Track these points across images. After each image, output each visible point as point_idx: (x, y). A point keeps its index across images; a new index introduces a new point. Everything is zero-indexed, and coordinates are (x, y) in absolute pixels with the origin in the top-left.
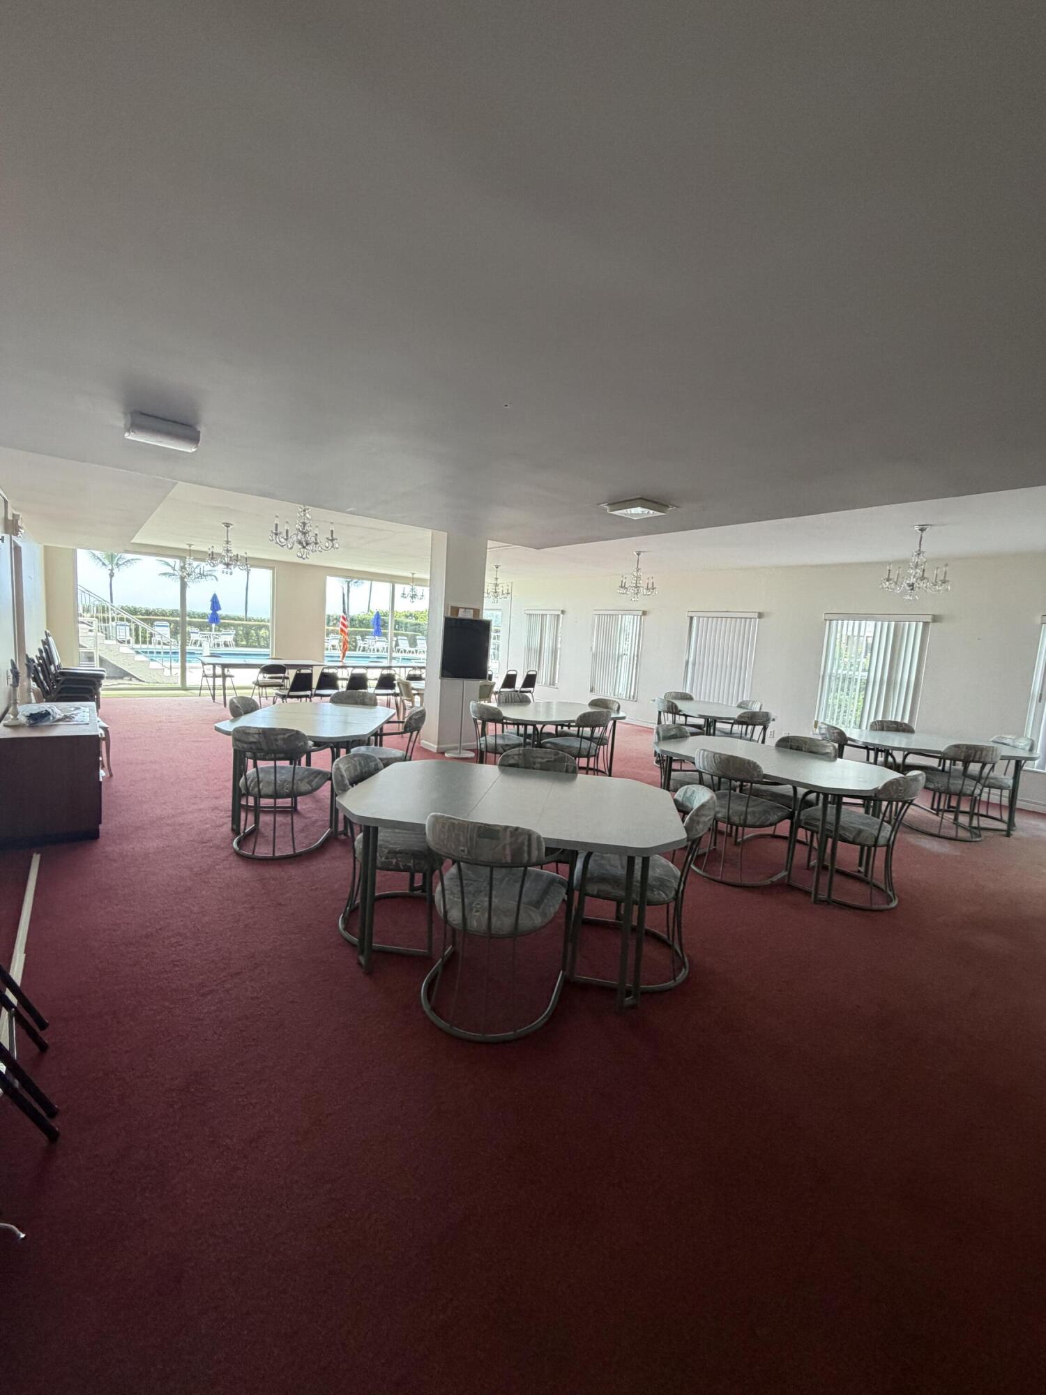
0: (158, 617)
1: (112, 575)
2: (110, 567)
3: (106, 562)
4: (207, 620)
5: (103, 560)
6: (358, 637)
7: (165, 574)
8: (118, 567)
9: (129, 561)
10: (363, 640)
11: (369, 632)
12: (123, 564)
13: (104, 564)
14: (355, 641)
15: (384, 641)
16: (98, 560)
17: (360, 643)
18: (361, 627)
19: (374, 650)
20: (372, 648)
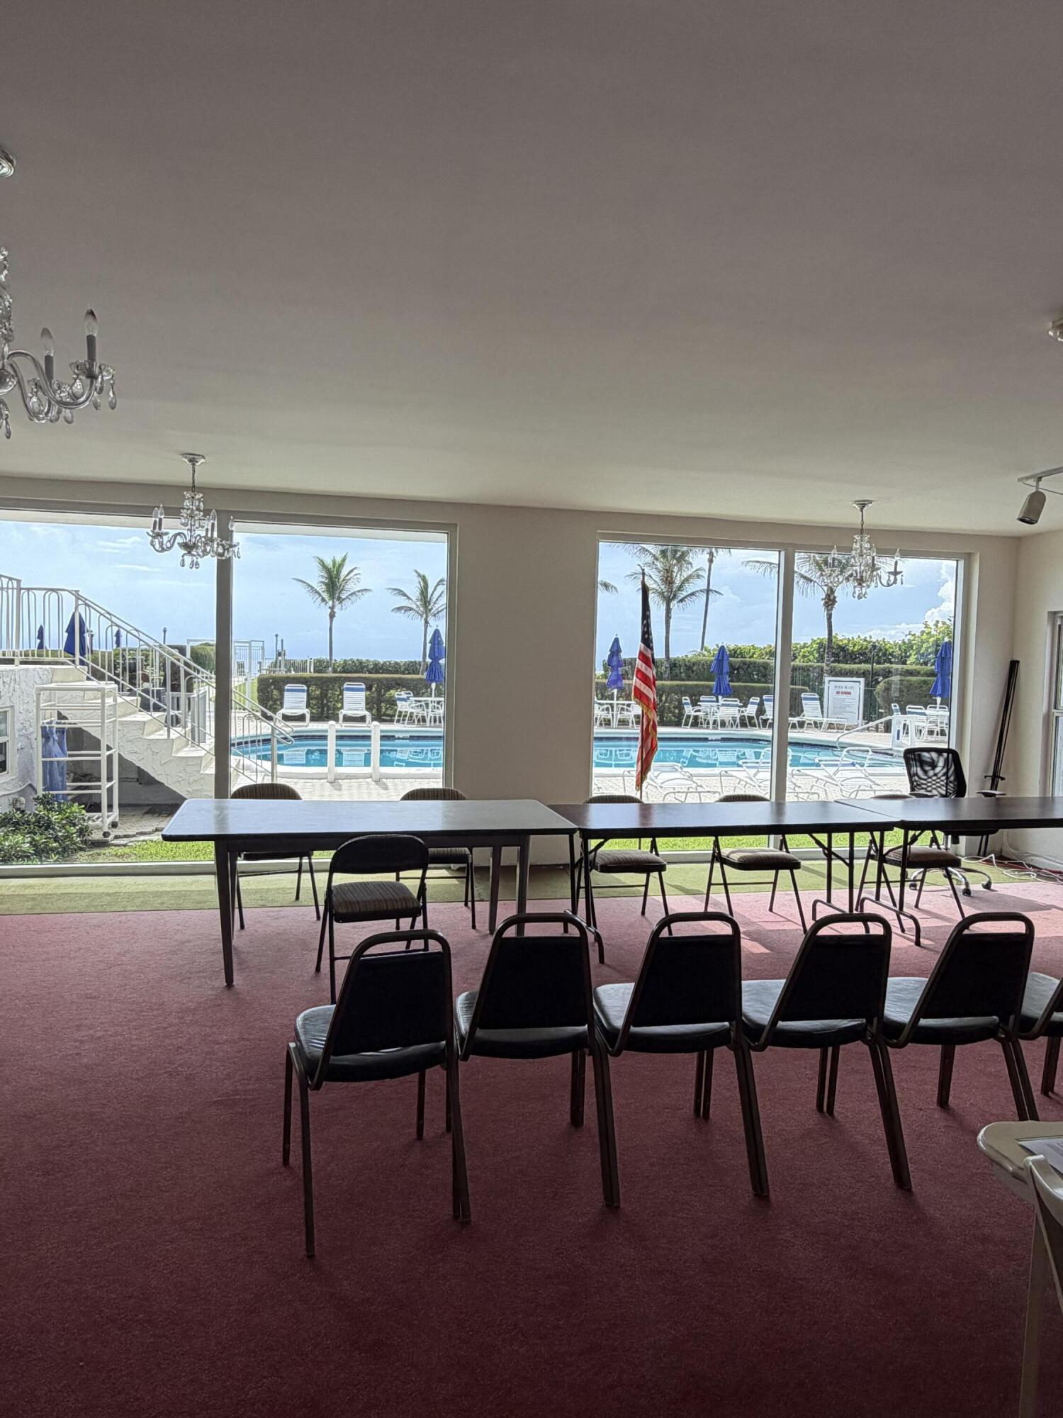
0: (349, 675)
1: (332, 616)
2: (330, 603)
3: (325, 595)
4: (424, 676)
5: (323, 594)
6: (686, 699)
7: (399, 609)
8: (341, 603)
9: (353, 593)
10: (694, 703)
11: (708, 687)
12: (347, 597)
13: (323, 600)
14: (680, 706)
15: (737, 706)
16: (317, 596)
17: (689, 710)
18: (689, 678)
19: (715, 722)
20: (711, 719)
